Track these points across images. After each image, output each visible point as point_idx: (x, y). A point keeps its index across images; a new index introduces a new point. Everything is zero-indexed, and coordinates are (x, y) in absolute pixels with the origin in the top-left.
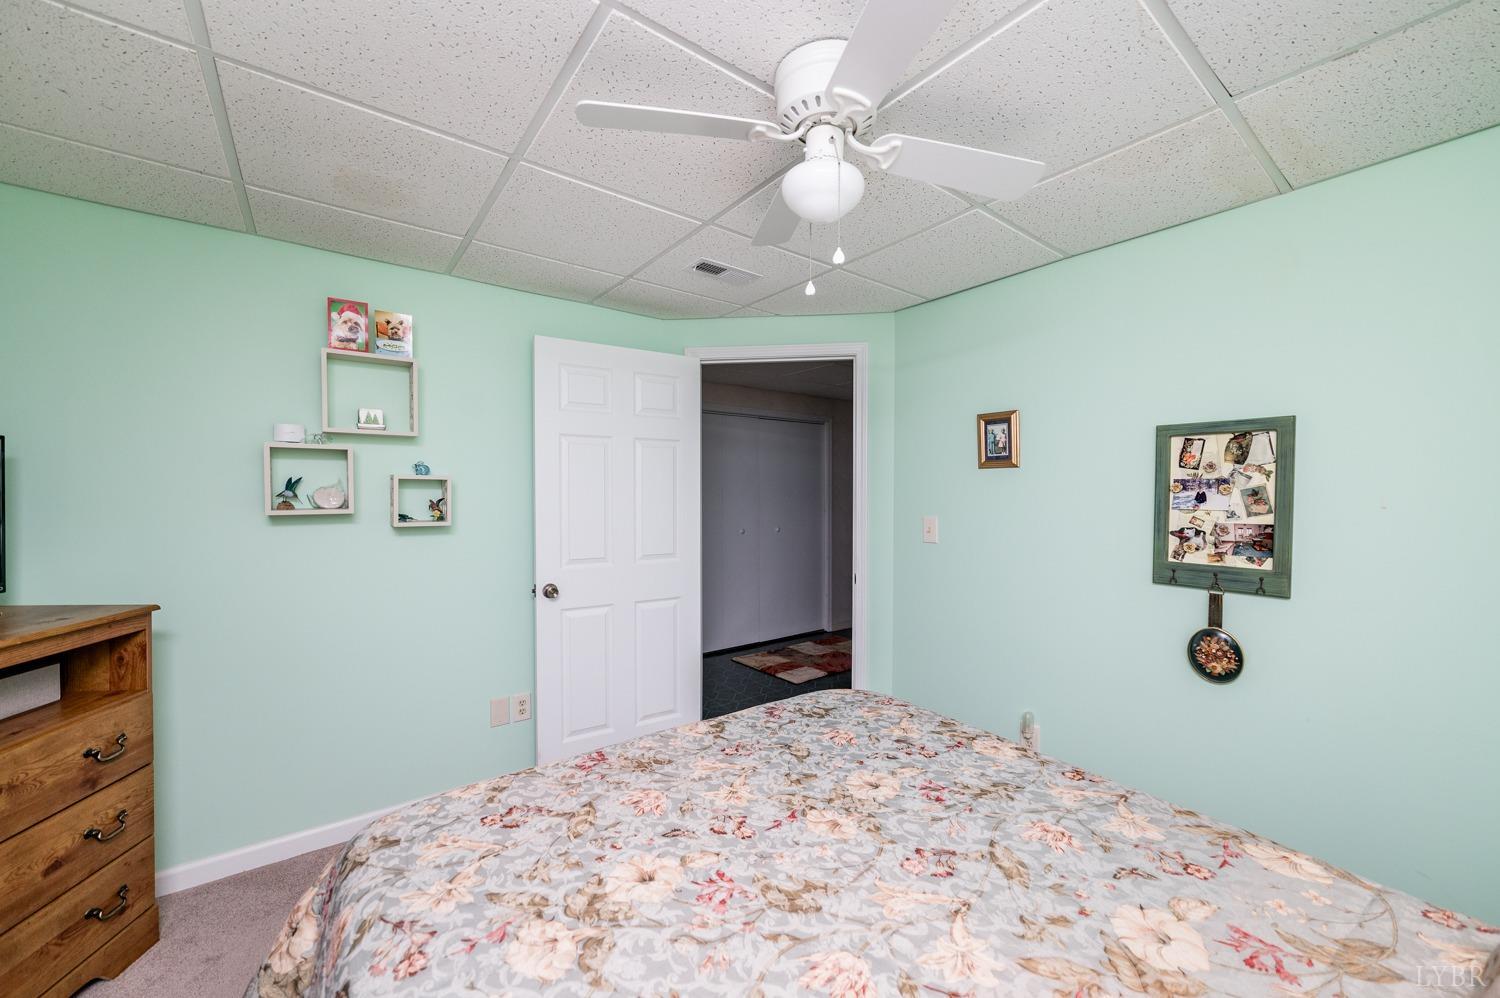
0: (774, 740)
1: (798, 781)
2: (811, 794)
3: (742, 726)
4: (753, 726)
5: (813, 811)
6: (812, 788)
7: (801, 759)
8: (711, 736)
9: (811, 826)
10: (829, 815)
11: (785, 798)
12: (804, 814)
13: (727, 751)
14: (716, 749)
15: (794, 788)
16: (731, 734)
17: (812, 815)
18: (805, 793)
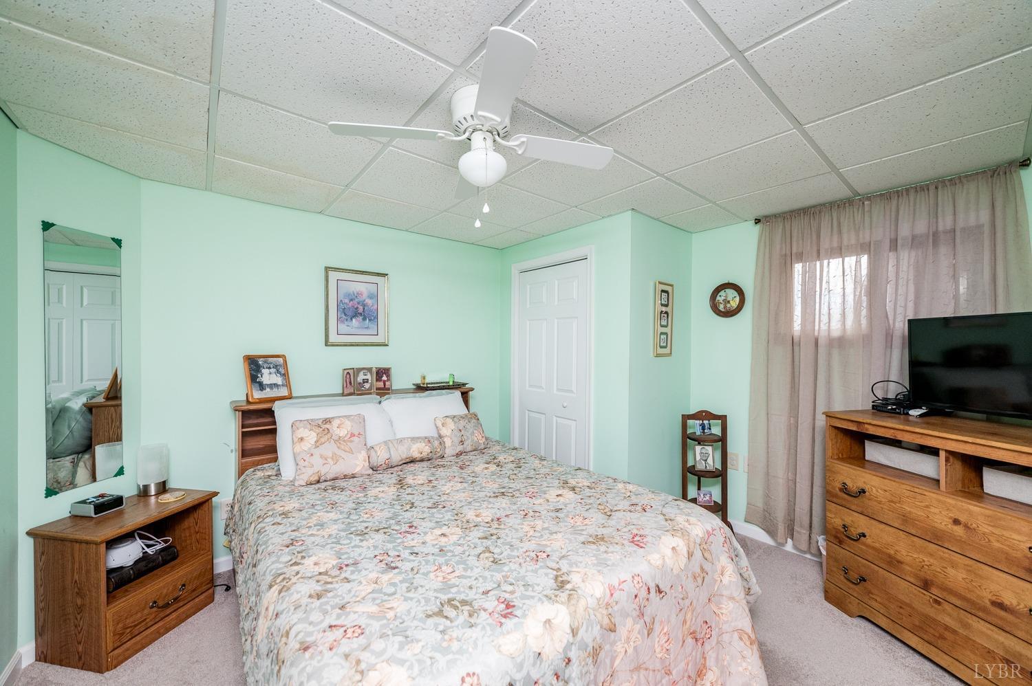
0: (506, 568)
1: (492, 535)
2: (486, 529)
3: (538, 585)
4: (526, 585)
5: (487, 521)
6: (484, 531)
7: (488, 550)
8: (564, 570)
9: (490, 515)
10: (479, 519)
11: (502, 526)
12: (492, 520)
13: (544, 555)
14: (555, 557)
15: (495, 532)
16: (546, 575)
17: (489, 519)
18: (489, 529)
